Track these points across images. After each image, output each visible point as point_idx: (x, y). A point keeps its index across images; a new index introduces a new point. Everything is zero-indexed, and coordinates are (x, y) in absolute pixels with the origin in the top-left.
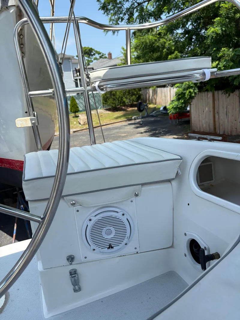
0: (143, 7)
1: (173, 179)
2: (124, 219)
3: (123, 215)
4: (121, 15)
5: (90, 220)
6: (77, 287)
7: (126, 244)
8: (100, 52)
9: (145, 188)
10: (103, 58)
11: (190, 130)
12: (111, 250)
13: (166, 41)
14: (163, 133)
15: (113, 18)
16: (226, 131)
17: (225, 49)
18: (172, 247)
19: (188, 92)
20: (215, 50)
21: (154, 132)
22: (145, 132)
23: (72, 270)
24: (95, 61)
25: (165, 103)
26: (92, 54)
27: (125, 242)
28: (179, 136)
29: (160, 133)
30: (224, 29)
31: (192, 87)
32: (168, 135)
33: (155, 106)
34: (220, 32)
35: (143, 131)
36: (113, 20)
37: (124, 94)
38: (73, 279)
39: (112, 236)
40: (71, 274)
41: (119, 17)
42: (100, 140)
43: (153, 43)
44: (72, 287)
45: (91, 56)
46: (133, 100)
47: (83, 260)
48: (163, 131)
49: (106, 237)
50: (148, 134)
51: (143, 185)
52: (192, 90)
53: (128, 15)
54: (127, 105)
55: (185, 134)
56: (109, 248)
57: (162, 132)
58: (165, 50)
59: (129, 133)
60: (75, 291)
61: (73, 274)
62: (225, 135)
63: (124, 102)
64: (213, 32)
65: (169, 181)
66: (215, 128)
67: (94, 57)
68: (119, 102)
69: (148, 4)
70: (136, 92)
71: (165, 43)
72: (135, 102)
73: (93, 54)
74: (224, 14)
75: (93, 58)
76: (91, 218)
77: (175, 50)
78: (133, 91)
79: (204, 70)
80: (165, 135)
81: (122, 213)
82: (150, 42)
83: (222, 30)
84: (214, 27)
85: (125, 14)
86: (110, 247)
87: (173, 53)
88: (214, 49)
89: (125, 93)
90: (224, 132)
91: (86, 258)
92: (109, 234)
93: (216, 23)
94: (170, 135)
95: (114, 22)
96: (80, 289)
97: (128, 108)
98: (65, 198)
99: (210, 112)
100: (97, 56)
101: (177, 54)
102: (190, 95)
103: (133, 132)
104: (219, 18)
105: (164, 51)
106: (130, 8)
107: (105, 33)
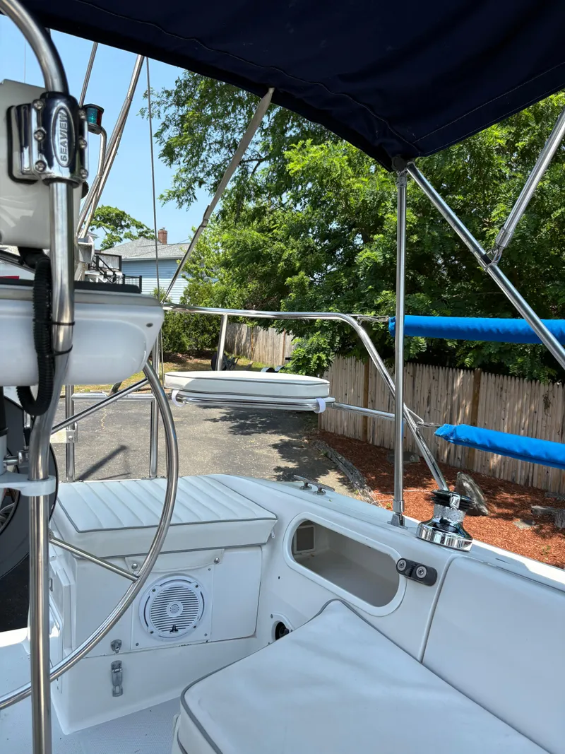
0: (246, 170)
1: (265, 544)
2: (197, 592)
3: (197, 586)
4: (201, 175)
5: (154, 590)
6: (117, 689)
7: (195, 627)
8: (142, 223)
9: (229, 553)
10: (147, 238)
11: (316, 426)
12: (174, 634)
13: (285, 248)
14: (260, 426)
15: (184, 176)
16: (385, 442)
17: (388, 292)
18: (254, 636)
19: (315, 356)
20: (371, 289)
21: (243, 421)
22: (224, 419)
23: (116, 661)
24: (128, 241)
25: (272, 360)
26: (123, 223)
27: (193, 624)
28: (293, 438)
29: (253, 426)
30: (388, 256)
31: (323, 349)
32: (270, 433)
33: (251, 362)
34: (380, 260)
35: (218, 417)
36: (184, 180)
37: (185, 326)
38: (115, 676)
39: (178, 614)
40: (113, 667)
41: (195, 178)
42: (117, 426)
43: (260, 247)
44: (110, 687)
45: (119, 228)
46: (204, 344)
47: (133, 647)
48: (262, 423)
49: (171, 615)
50: (229, 424)
51: (226, 548)
52: (324, 357)
53: (215, 176)
54: (189, 351)
55: (305, 435)
56: (172, 631)
57: (260, 423)
58: (282, 264)
59: (186, 417)
60: (115, 694)
61: (116, 667)
62: (383, 447)
63: (182, 345)
64: (368, 258)
65: (260, 545)
66: (365, 432)
67: (126, 230)
68: (170, 343)
69: (258, 165)
70: (211, 328)
71: (283, 251)
72: (207, 346)
73: (125, 226)
74: (391, 231)
75: (124, 232)
76: (156, 588)
77: (300, 269)
78: (207, 323)
79: (318, 399)
80: (264, 432)
81: (196, 584)
82: (253, 243)
83: (384, 257)
84: (372, 249)
85: (208, 174)
86: (174, 629)
87: (296, 273)
88: (370, 287)
89: (188, 324)
90: (383, 441)
91: (137, 645)
92: (175, 611)
93: (376, 243)
94: (274, 433)
95: (183, 183)
96: (121, 692)
97: (191, 359)
98: (126, 558)
99: (359, 397)
100: (134, 231)
101: (303, 278)
102: (319, 365)
103: (196, 416)
104: (381, 236)
105: (279, 265)
106: (219, 166)
107: (163, 201)
